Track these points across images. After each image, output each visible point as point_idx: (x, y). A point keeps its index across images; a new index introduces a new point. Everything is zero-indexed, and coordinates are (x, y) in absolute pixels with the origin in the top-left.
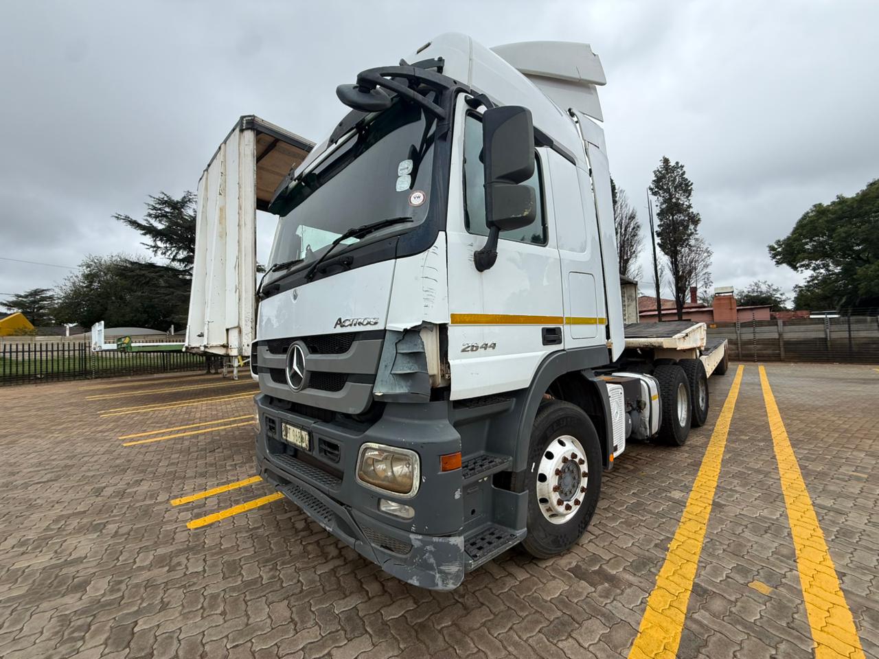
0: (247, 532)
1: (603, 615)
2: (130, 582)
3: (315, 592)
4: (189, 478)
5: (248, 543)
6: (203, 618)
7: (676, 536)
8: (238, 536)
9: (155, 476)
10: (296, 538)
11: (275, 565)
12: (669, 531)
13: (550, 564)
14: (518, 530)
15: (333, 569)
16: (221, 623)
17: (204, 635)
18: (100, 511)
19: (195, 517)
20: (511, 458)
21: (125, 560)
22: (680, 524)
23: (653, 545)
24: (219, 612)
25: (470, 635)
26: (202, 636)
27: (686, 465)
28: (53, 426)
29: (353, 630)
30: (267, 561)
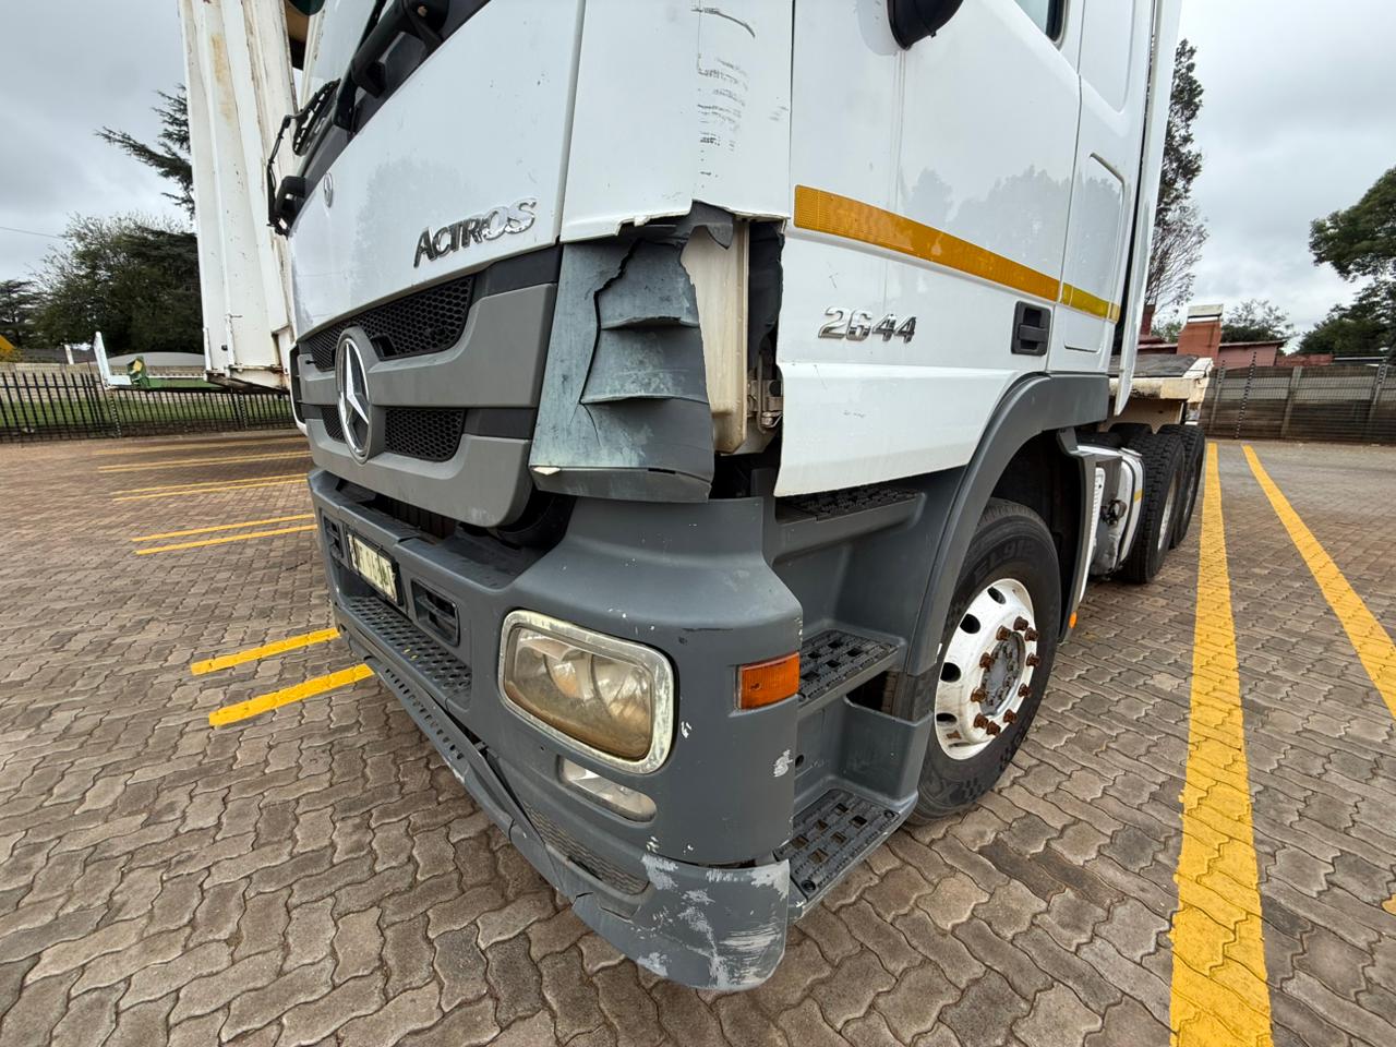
0: (323, 736)
1: (1079, 977)
2: (57, 850)
3: (444, 888)
4: (238, 618)
5: (321, 762)
6: (186, 950)
7: (1190, 777)
8: (303, 746)
9: (176, 614)
10: (419, 755)
11: (367, 816)
12: (1171, 765)
13: (940, 836)
14: (898, 799)
15: (484, 832)
16: (225, 965)
17: (178, 998)
18: (52, 681)
19: (229, 700)
20: (902, 642)
21: (64, 795)
22: (1190, 747)
23: (1146, 796)
24: (224, 935)
25: (781, 1024)
26: (171, 1004)
27: (1167, 621)
28: (27, 514)
29: (514, 1000)
30: (352, 806)
